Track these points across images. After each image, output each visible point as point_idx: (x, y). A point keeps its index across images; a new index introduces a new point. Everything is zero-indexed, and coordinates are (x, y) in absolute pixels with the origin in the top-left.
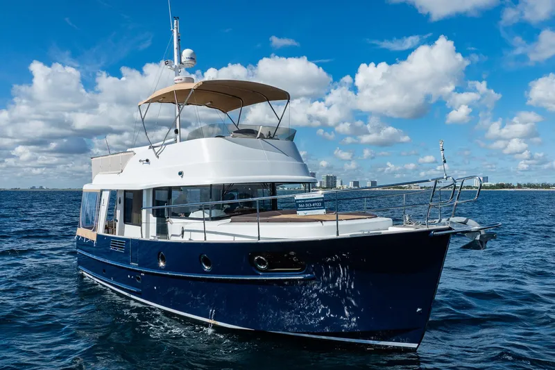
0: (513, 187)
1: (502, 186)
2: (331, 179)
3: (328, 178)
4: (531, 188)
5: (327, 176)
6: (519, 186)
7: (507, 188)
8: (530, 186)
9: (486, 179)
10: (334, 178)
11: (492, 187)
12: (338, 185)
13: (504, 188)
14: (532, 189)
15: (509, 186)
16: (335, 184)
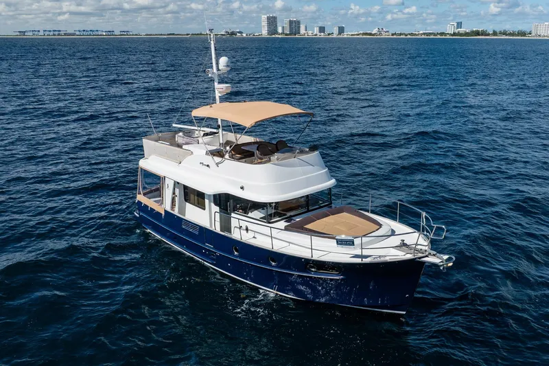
0: (488, 35)
1: (477, 33)
2: (294, 24)
3: (291, 22)
4: (506, 35)
5: (290, 21)
6: (495, 33)
7: (482, 35)
8: (505, 33)
9: (459, 25)
10: (298, 23)
11: (466, 34)
12: (302, 31)
13: (479, 35)
14: (507, 37)
15: (484, 33)
16: (299, 30)
